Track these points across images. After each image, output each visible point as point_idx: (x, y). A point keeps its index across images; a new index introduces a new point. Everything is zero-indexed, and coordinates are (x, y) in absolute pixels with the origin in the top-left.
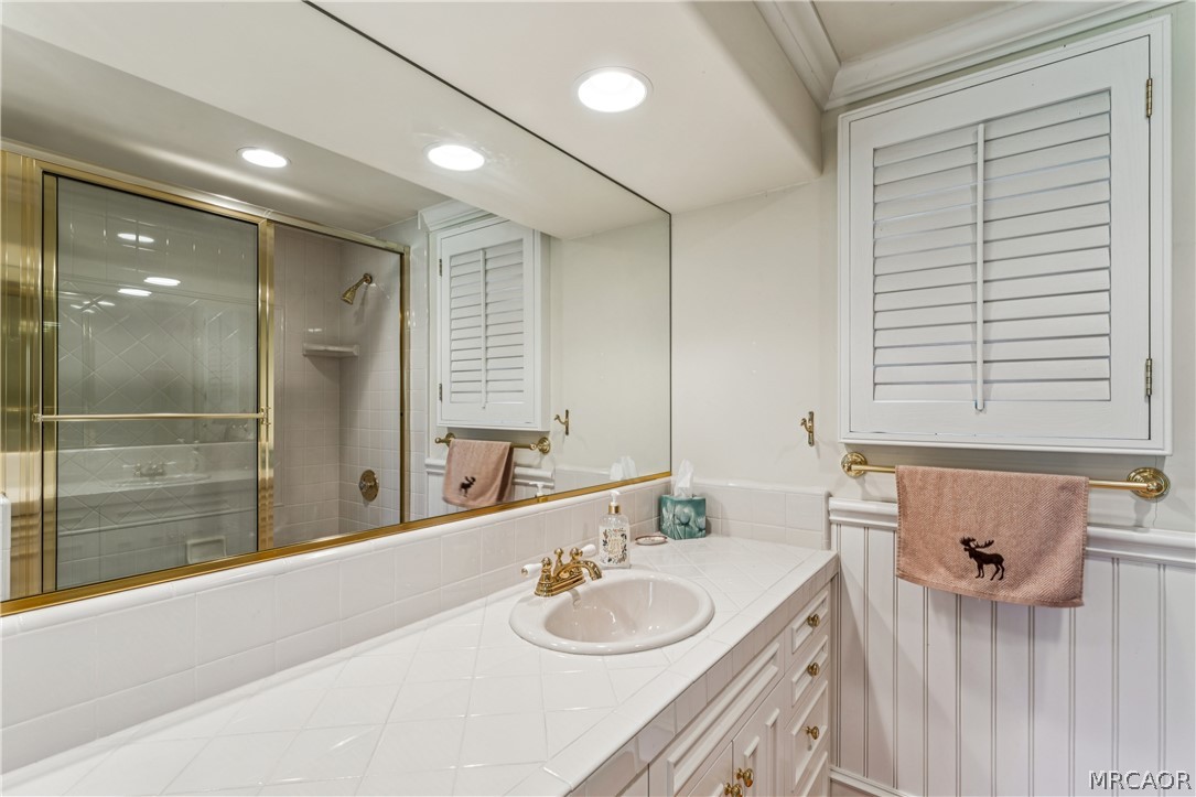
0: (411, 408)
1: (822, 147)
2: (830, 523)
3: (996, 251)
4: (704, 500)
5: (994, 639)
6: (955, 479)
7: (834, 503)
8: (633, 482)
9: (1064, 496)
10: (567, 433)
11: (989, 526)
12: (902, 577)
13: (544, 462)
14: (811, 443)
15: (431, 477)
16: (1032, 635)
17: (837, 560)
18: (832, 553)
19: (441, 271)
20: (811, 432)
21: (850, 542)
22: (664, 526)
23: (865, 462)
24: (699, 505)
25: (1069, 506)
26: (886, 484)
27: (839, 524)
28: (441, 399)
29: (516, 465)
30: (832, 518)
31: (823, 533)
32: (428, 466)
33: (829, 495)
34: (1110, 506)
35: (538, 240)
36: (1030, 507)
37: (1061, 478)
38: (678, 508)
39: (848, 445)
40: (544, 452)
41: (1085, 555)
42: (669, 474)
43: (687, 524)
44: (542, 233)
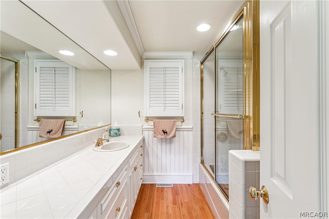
0: (20, 111)
1: (142, 65)
2: (143, 131)
3: (166, 87)
4: (119, 129)
5: (166, 145)
6: (161, 121)
7: (143, 127)
8: (103, 127)
9: (174, 122)
10: (82, 117)
11: (165, 128)
12: (154, 137)
13: (74, 124)
14: (139, 117)
15: (29, 131)
16: (170, 143)
17: (144, 137)
18: (143, 136)
19: (36, 71)
20: (139, 115)
21: (146, 133)
22: (111, 135)
23: (148, 120)
24: (119, 130)
25: (174, 124)
26: (151, 123)
27: (144, 131)
28: (36, 108)
29: (66, 125)
30: (143, 130)
31: (142, 132)
32: (28, 128)
33: (143, 126)
34: (179, 123)
35: (74, 68)
36: (170, 124)
37: (174, 120)
38: (115, 131)
39: (145, 117)
40: (75, 121)
41: (176, 131)
42: (111, 124)
43: (116, 134)
44: (75, 67)
